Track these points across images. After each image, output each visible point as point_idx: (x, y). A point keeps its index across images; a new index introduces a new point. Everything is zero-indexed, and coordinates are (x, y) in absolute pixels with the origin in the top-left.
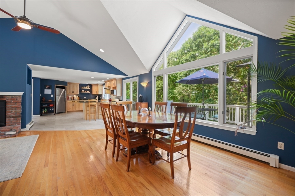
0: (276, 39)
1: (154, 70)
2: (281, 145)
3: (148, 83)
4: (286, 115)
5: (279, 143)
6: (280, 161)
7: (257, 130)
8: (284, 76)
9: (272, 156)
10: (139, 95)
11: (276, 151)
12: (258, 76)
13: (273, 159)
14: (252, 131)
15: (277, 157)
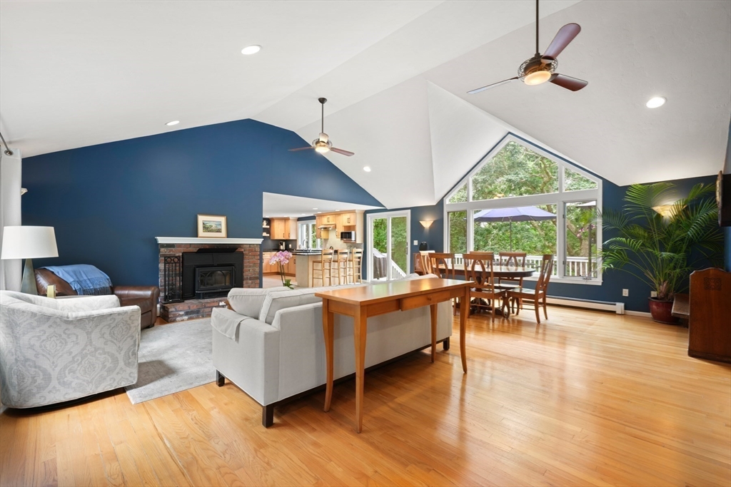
0: (620, 185)
1: (447, 202)
2: (626, 292)
3: (434, 222)
4: (630, 261)
5: (624, 290)
6: (626, 308)
7: (603, 279)
8: (628, 224)
9: (617, 304)
10: (412, 242)
11: (621, 299)
12: (604, 224)
13: (619, 307)
14: (598, 281)
15: (622, 305)
